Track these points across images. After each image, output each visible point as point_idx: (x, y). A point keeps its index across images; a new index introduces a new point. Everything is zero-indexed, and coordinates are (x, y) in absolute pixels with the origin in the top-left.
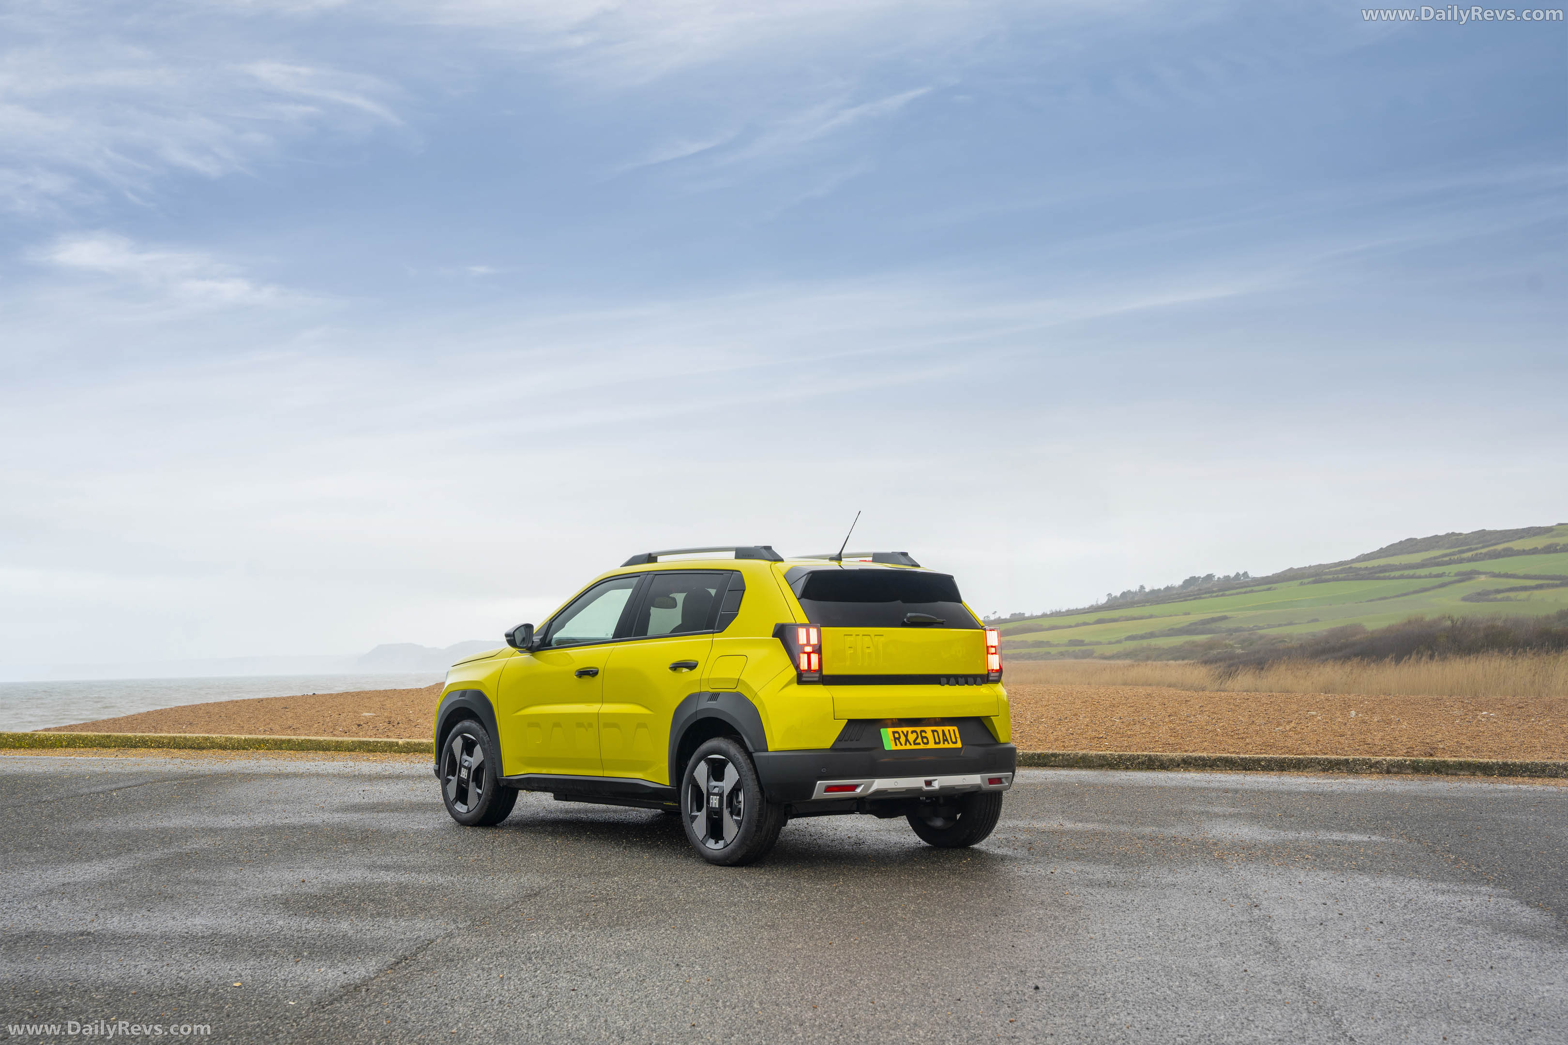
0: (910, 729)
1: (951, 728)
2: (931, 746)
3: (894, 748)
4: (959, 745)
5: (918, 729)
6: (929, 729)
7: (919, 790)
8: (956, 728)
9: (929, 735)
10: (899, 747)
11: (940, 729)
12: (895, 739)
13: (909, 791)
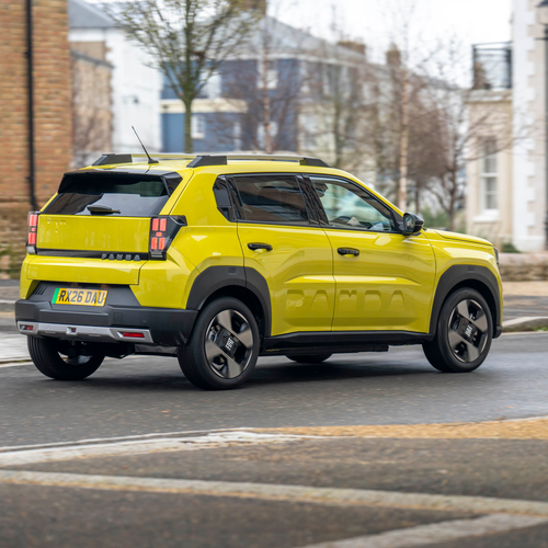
0: (73, 290)
1: (102, 292)
2: (83, 303)
3: (58, 302)
4: (102, 305)
5: (79, 290)
6: (85, 291)
7: (64, 334)
8: (106, 292)
9: (84, 296)
10: (61, 302)
11: (93, 291)
12: (62, 296)
13: (57, 333)
